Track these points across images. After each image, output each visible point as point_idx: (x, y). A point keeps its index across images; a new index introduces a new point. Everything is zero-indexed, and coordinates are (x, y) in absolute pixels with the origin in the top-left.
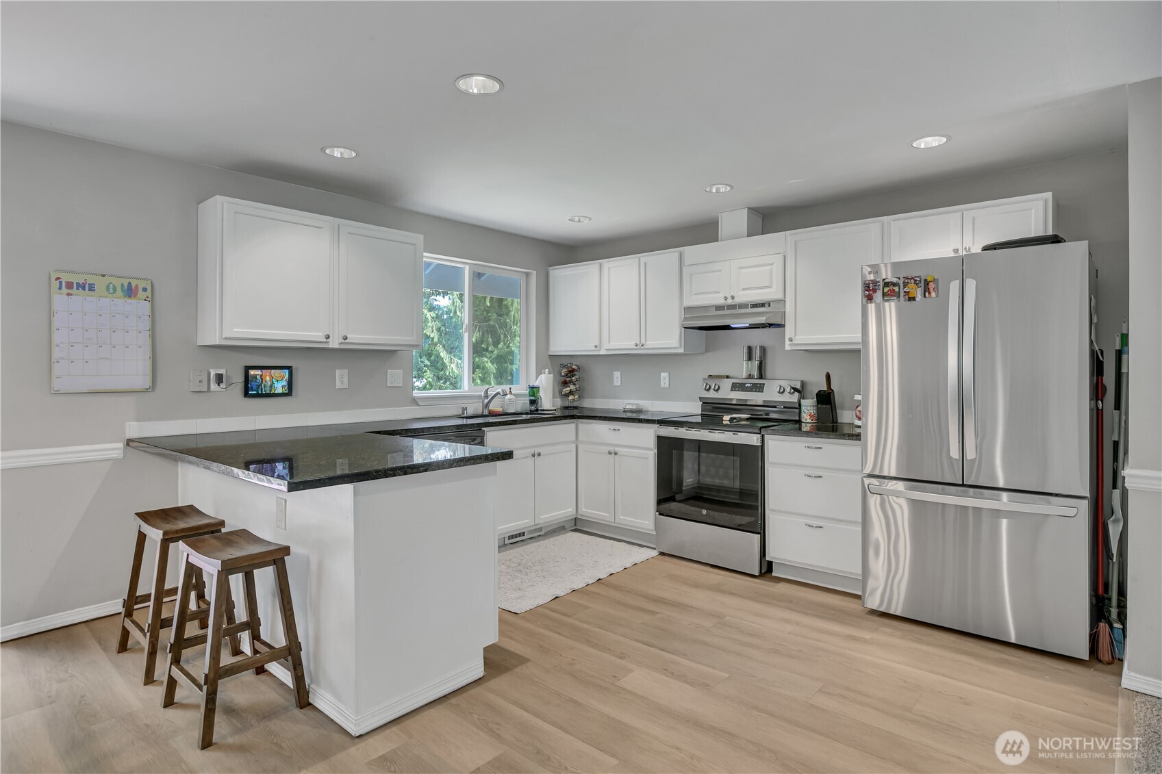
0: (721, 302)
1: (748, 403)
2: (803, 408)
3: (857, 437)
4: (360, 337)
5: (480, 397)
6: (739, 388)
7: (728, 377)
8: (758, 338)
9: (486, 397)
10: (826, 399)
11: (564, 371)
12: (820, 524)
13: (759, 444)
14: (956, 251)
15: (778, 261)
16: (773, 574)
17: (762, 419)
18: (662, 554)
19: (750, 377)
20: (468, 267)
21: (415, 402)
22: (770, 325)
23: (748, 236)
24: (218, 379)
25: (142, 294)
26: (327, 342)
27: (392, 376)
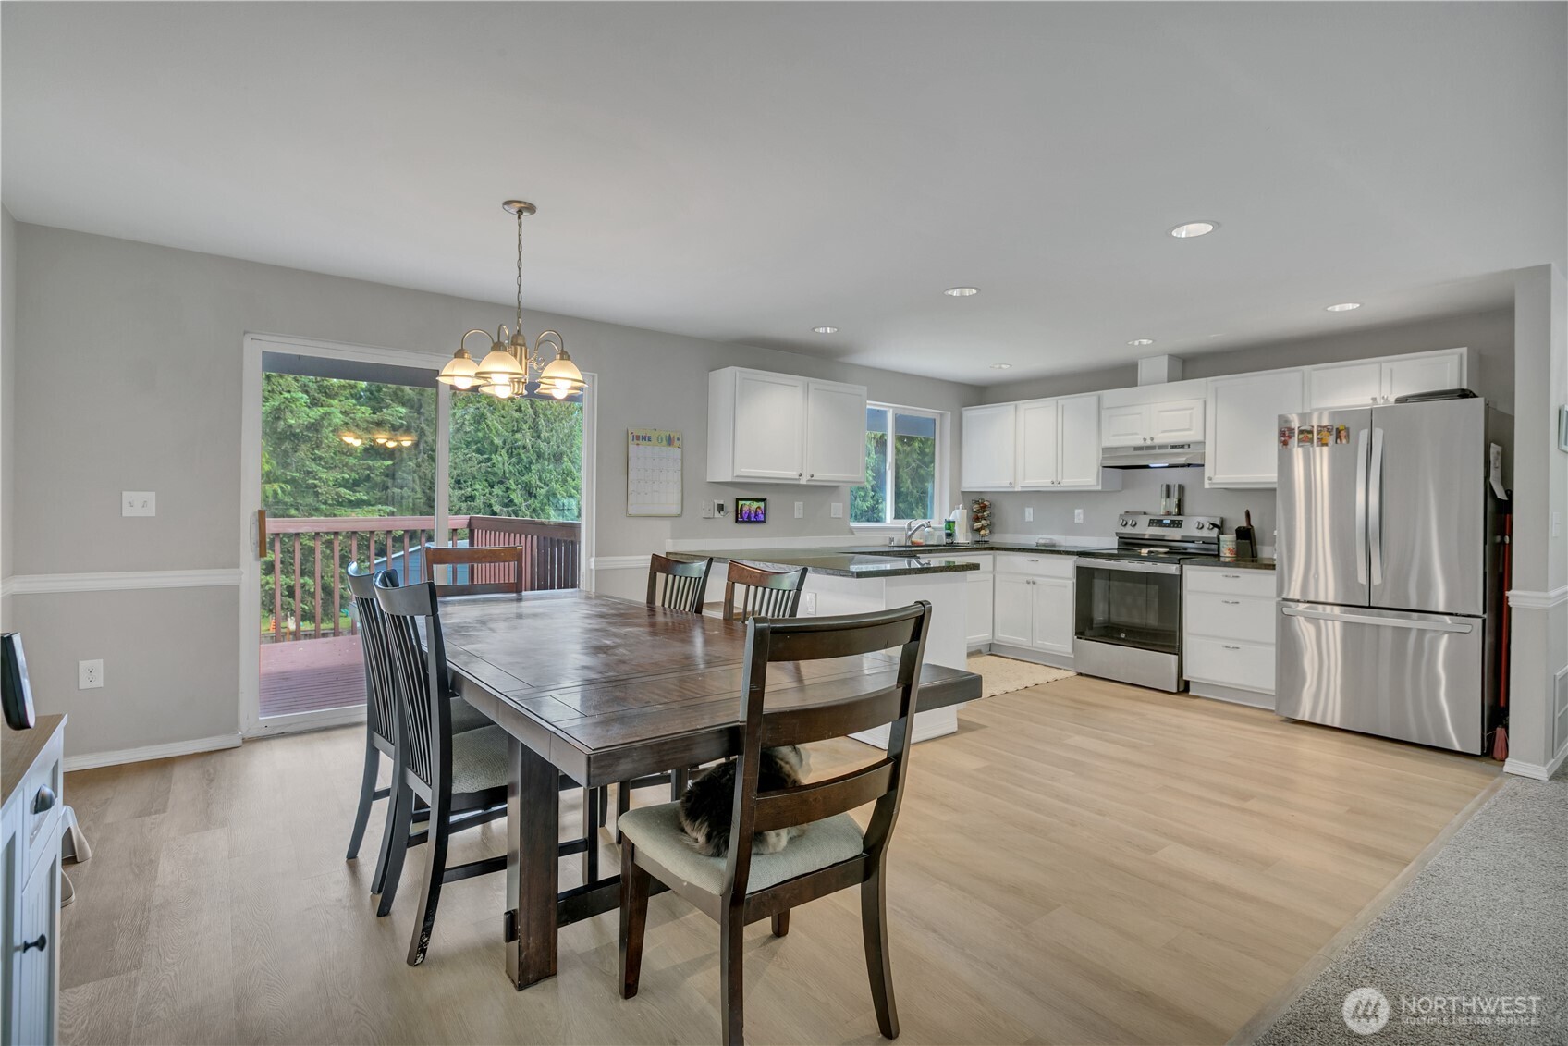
0: (1140, 443)
1: (1166, 538)
2: (1222, 544)
3: (1272, 567)
4: (822, 475)
5: (904, 529)
6: (1156, 523)
7: (1145, 514)
8: (1176, 477)
9: (910, 529)
10: (1245, 534)
11: (976, 507)
12: (1236, 646)
13: (1178, 573)
14: (1374, 399)
15: (1200, 404)
16: (1190, 693)
17: (1180, 554)
18: (1080, 674)
19: (1168, 514)
20: (891, 410)
21: (851, 531)
22: (1189, 465)
23: (1169, 381)
24: (720, 508)
25: (677, 442)
26: (799, 480)
27: (835, 508)
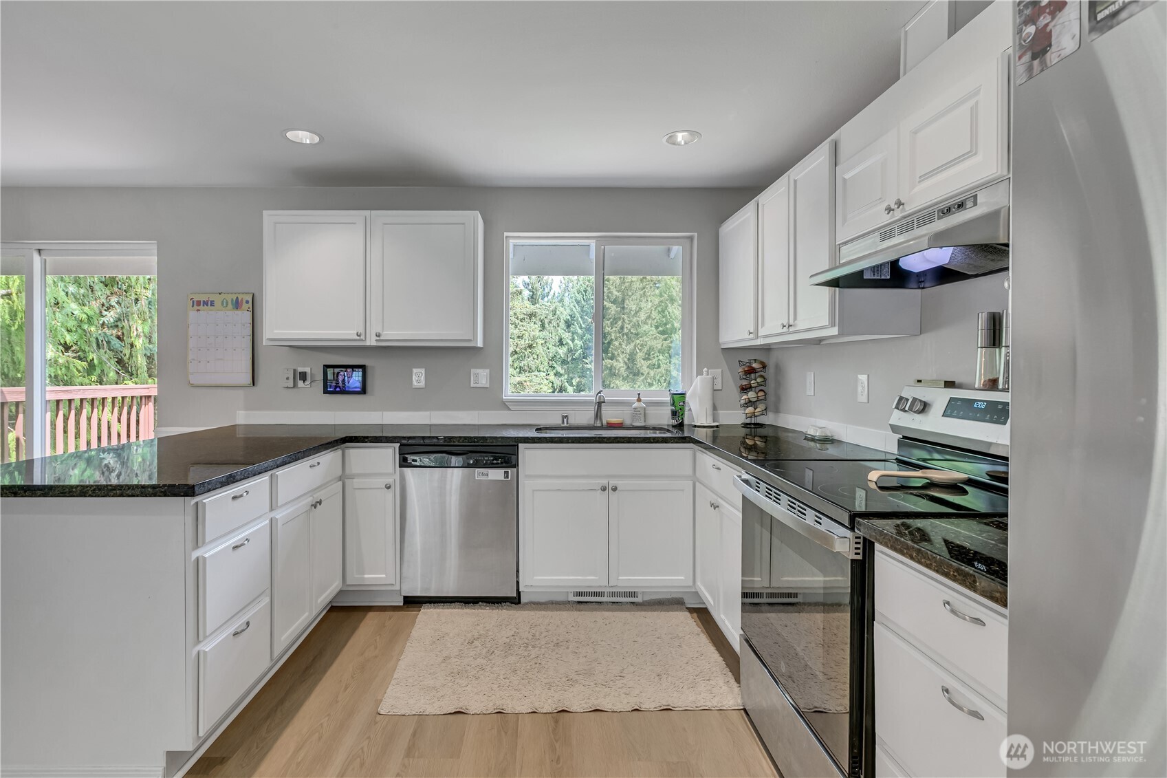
0: (885, 218)
18: (745, 711)
19: (991, 384)
20: (594, 242)
21: (505, 405)
24: (303, 376)
25: (245, 306)
26: (362, 340)
27: (477, 375)
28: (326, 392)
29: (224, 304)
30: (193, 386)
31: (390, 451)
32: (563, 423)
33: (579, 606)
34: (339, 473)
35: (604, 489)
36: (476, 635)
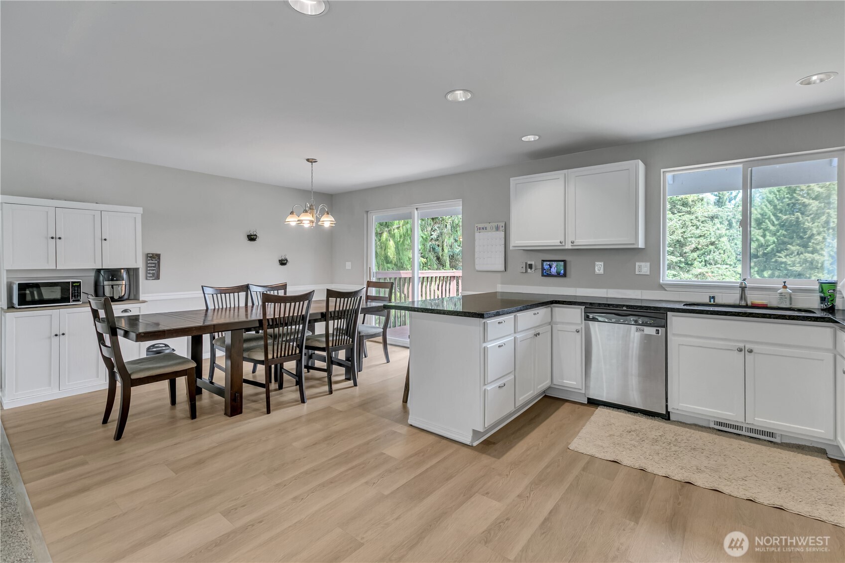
20: (742, 166)
21: (662, 287)
24: (531, 266)
25: (501, 229)
26: (563, 246)
27: (640, 267)
28: (543, 275)
29: (492, 228)
30: (478, 271)
31: (579, 311)
32: (710, 301)
33: (718, 432)
34: (549, 320)
35: (740, 350)
36: (633, 429)
